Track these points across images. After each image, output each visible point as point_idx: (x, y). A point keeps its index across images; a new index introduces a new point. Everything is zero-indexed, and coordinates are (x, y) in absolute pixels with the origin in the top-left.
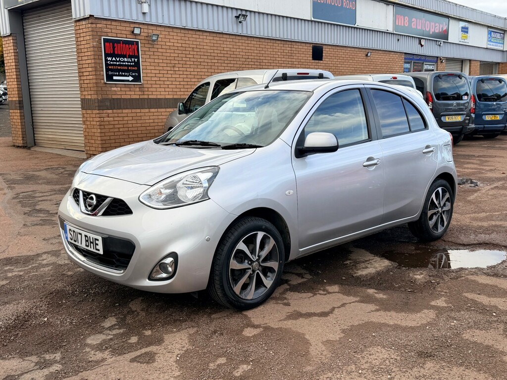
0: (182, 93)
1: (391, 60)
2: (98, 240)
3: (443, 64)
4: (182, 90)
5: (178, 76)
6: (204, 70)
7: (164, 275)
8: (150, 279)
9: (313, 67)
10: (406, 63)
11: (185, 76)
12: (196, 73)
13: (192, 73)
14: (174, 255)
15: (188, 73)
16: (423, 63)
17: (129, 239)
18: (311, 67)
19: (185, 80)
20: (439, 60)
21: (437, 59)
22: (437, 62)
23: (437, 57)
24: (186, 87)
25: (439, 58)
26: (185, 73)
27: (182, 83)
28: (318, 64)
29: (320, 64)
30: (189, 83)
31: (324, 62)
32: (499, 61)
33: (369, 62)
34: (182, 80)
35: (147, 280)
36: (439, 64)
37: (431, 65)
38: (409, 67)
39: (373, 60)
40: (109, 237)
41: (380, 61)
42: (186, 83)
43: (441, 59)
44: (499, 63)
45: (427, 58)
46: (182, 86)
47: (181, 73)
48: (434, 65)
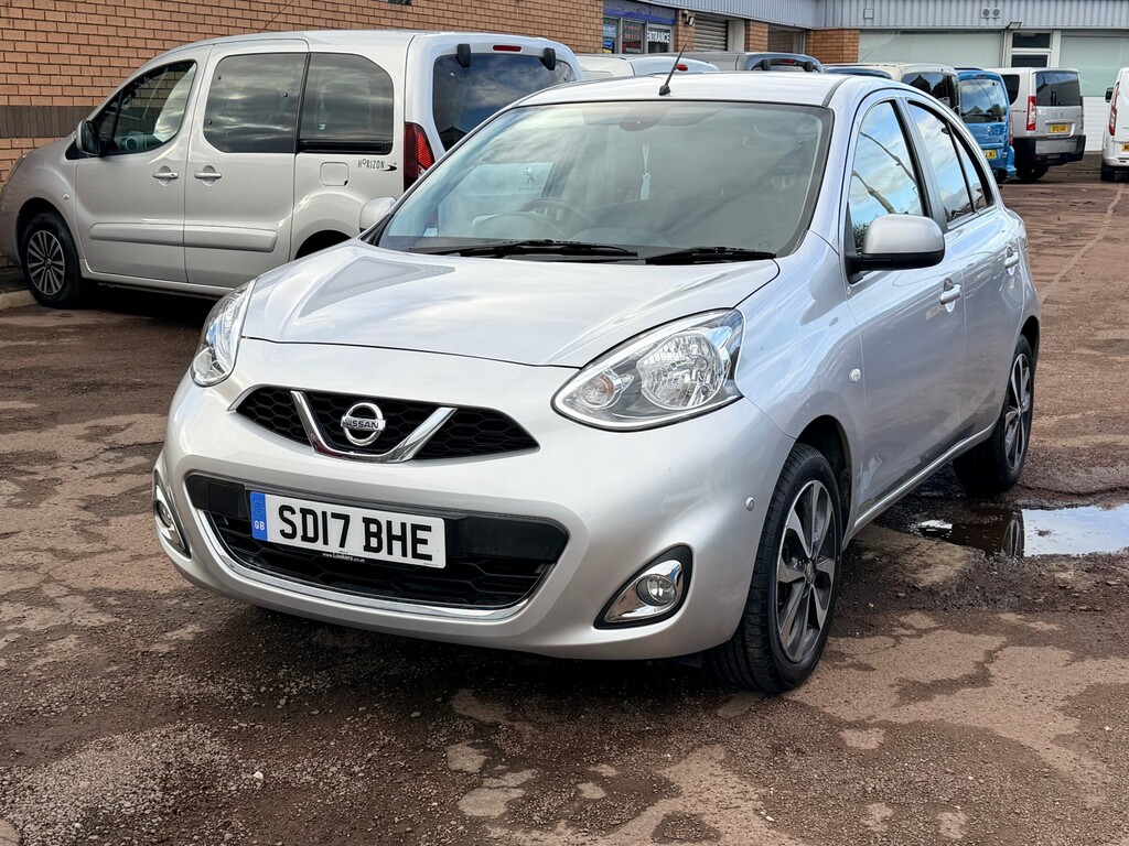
0: (35, 91)
1: (574, 12)
2: (428, 529)
3: (691, 29)
4: (34, 79)
5: (20, 36)
6: (95, 19)
7: (648, 611)
8: (601, 623)
9: (388, 22)
10: (607, 21)
11: (42, 37)
12: (73, 28)
13: (63, 27)
14: (683, 553)
15: (51, 27)
16: (644, 25)
17: (546, 519)
18: (383, 22)
19: (42, 48)
20: (680, 18)
21: (677, 15)
22: (674, 23)
23: (677, 10)
24: (44, 69)
25: (680, 13)
26: (41, 26)
27: (33, 58)
28: (400, 16)
29: (405, 16)
30: (54, 59)
31: (416, 10)
32: (809, 26)
33: (523, 17)
34: (31, 47)
35: (593, 628)
36: (680, 28)
37: (660, 30)
38: (614, 35)
39: (533, 12)
40: (468, 518)
41: (548, 14)
42: (44, 59)
43: (684, 15)
44: (808, 30)
45: (654, 13)
46: (34, 69)
47: (30, 25)
48: (667, 31)
